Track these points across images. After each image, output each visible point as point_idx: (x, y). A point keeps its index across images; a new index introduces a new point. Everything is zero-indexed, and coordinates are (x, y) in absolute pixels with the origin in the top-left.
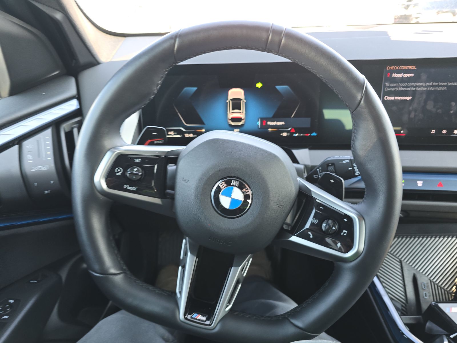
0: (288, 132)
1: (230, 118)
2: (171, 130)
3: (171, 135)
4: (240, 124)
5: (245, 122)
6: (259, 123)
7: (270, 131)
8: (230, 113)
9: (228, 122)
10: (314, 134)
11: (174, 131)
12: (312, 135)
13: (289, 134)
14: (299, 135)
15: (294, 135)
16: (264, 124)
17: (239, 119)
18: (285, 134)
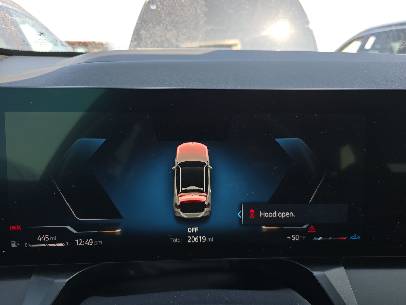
0: (300, 232)
1: (178, 204)
2: (43, 232)
3: (43, 242)
4: (201, 215)
5: (210, 211)
6: (241, 214)
7: (264, 231)
8: (178, 193)
9: (175, 212)
10: (355, 237)
11: (50, 232)
12: (351, 238)
13: (303, 237)
14: (326, 239)
15: (315, 239)
16: (252, 216)
17: (199, 206)
18: (296, 238)
